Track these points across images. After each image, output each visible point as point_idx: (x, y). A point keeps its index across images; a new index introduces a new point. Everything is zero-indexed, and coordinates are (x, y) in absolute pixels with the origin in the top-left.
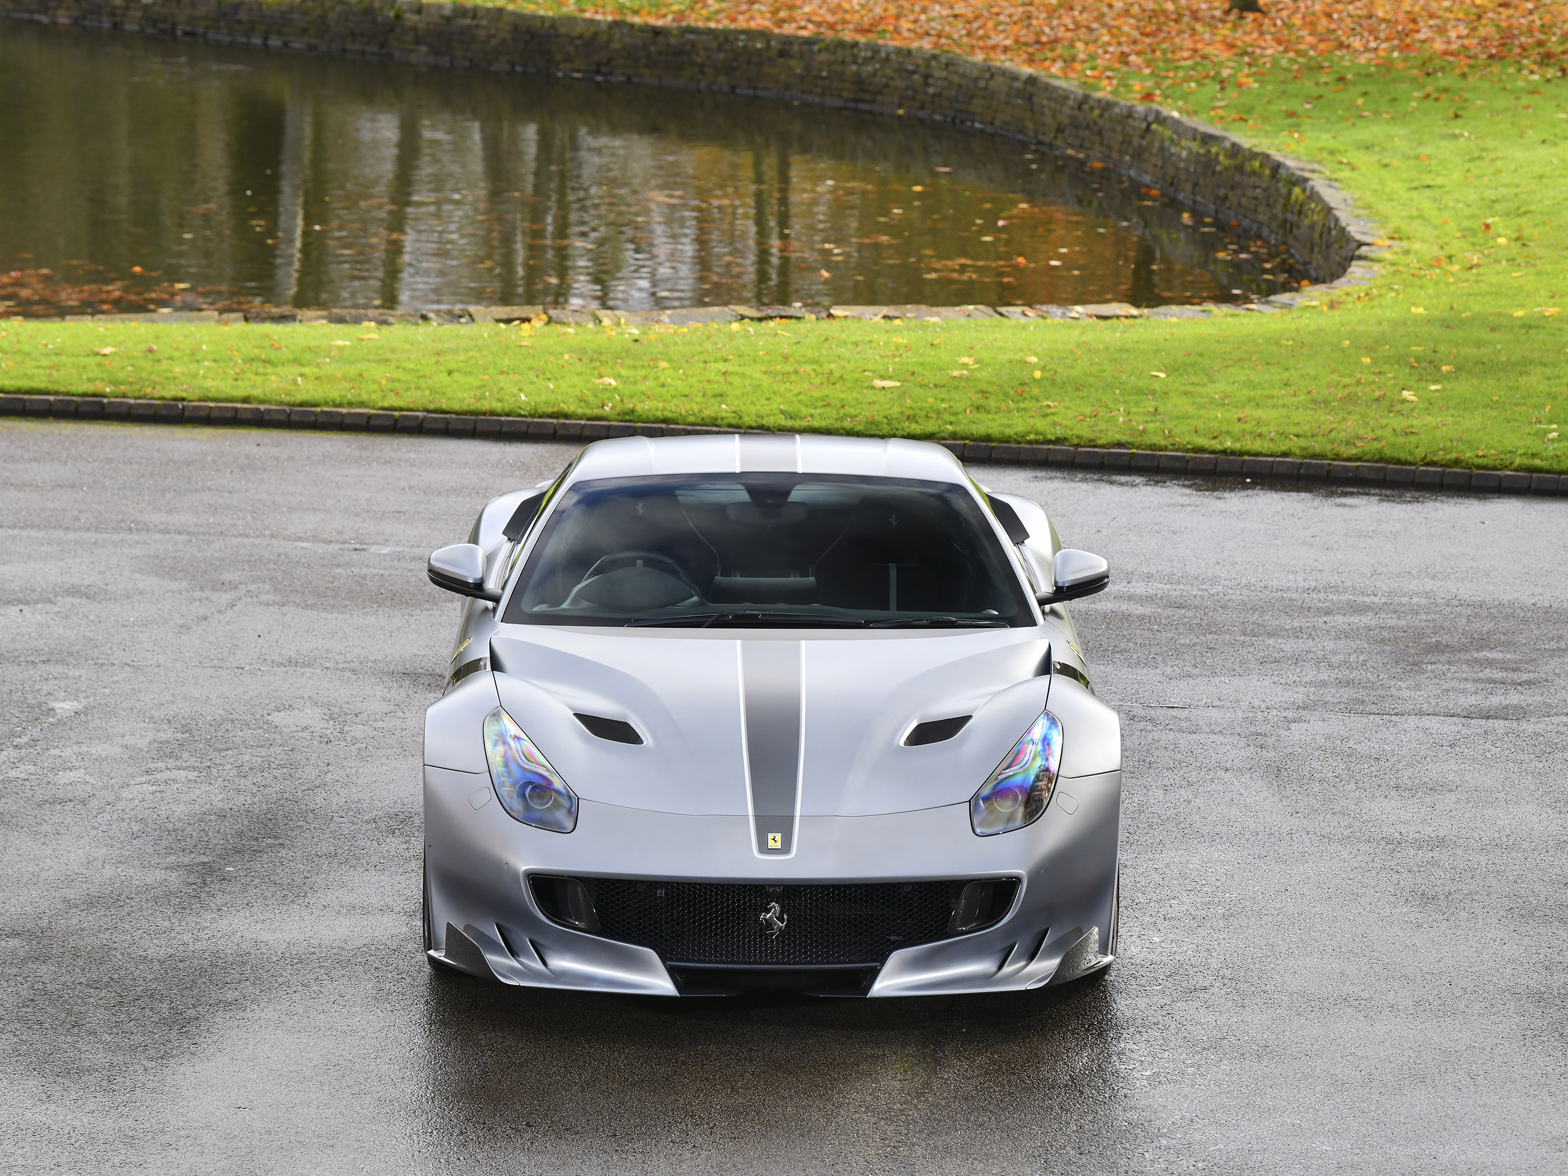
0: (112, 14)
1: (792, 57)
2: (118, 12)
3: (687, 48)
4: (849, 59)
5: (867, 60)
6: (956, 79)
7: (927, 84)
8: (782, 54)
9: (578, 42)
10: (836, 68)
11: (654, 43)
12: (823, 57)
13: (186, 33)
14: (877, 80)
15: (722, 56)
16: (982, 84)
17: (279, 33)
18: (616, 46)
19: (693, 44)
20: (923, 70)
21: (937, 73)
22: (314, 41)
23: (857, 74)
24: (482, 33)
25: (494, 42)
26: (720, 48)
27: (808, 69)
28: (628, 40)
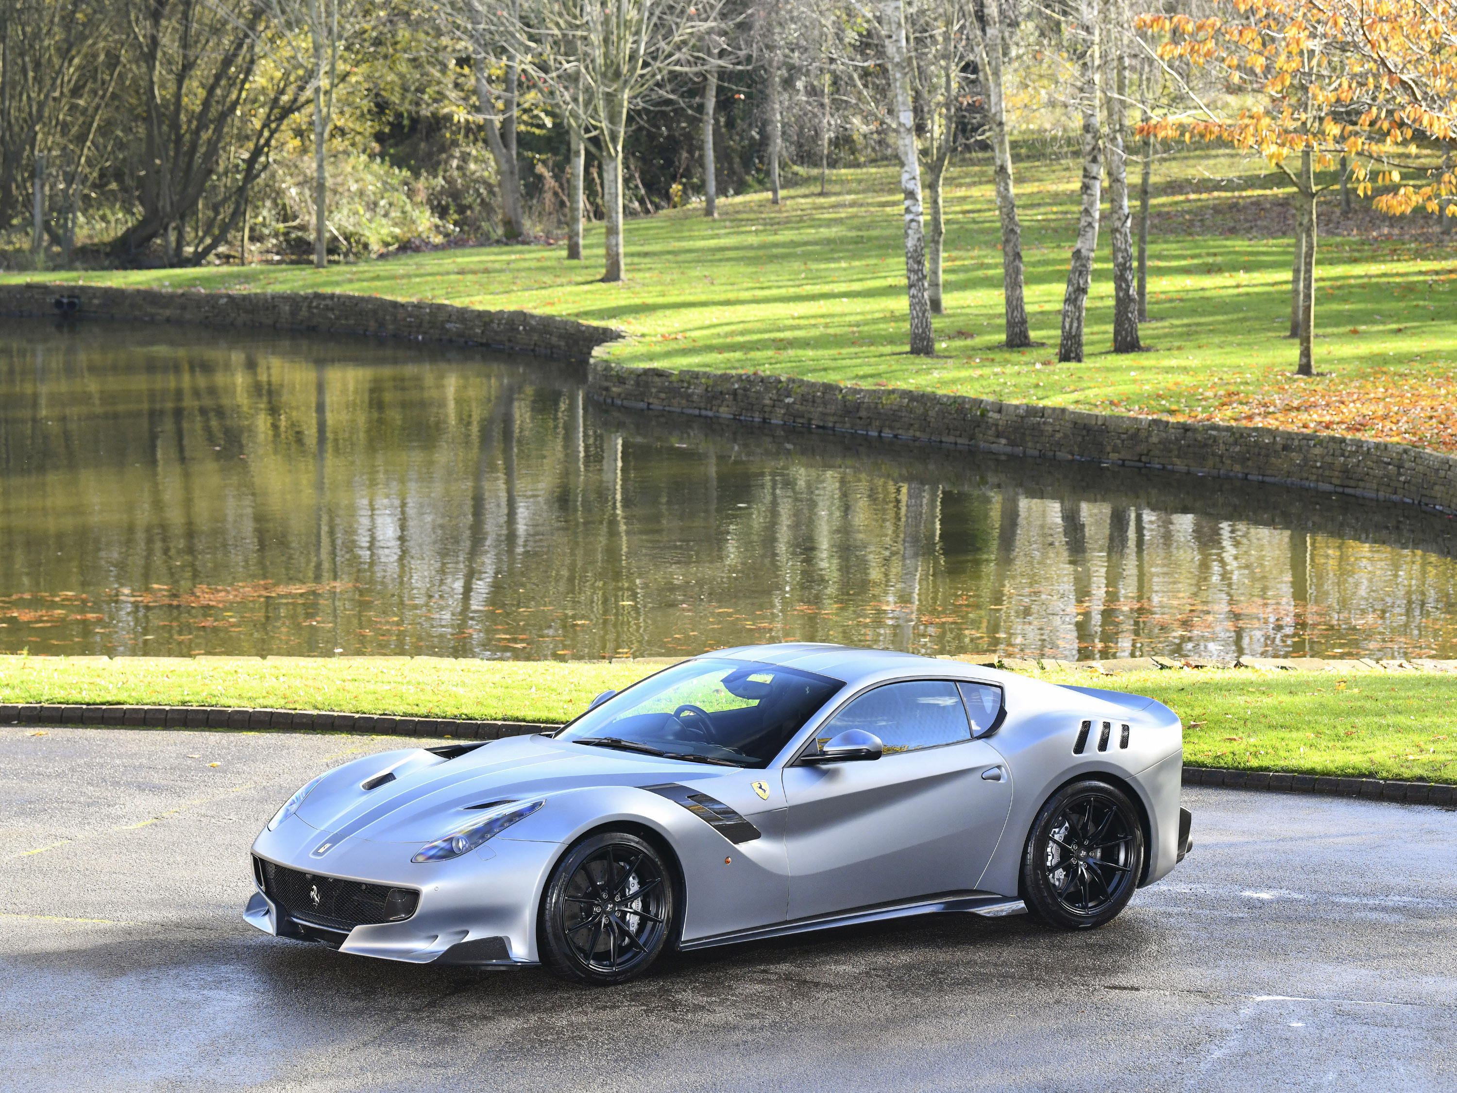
0: (762, 411)
1: (1294, 451)
2: (767, 409)
3: (1210, 442)
4: (1338, 452)
5: (1353, 454)
6: (1420, 468)
7: (1400, 474)
8: (1285, 448)
9: (1124, 436)
10: (1329, 459)
11: (1184, 438)
12: (1318, 451)
13: (818, 427)
14: (1360, 470)
15: (1238, 449)
16: (1442, 473)
17: (891, 428)
18: (1154, 439)
19: (1215, 439)
20: (1396, 462)
21: (1408, 465)
22: (918, 434)
23: (1345, 464)
24: (1050, 429)
25: (1058, 436)
26: (1236, 443)
27: (1305, 460)
28: (1164, 435)
